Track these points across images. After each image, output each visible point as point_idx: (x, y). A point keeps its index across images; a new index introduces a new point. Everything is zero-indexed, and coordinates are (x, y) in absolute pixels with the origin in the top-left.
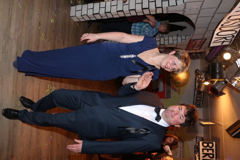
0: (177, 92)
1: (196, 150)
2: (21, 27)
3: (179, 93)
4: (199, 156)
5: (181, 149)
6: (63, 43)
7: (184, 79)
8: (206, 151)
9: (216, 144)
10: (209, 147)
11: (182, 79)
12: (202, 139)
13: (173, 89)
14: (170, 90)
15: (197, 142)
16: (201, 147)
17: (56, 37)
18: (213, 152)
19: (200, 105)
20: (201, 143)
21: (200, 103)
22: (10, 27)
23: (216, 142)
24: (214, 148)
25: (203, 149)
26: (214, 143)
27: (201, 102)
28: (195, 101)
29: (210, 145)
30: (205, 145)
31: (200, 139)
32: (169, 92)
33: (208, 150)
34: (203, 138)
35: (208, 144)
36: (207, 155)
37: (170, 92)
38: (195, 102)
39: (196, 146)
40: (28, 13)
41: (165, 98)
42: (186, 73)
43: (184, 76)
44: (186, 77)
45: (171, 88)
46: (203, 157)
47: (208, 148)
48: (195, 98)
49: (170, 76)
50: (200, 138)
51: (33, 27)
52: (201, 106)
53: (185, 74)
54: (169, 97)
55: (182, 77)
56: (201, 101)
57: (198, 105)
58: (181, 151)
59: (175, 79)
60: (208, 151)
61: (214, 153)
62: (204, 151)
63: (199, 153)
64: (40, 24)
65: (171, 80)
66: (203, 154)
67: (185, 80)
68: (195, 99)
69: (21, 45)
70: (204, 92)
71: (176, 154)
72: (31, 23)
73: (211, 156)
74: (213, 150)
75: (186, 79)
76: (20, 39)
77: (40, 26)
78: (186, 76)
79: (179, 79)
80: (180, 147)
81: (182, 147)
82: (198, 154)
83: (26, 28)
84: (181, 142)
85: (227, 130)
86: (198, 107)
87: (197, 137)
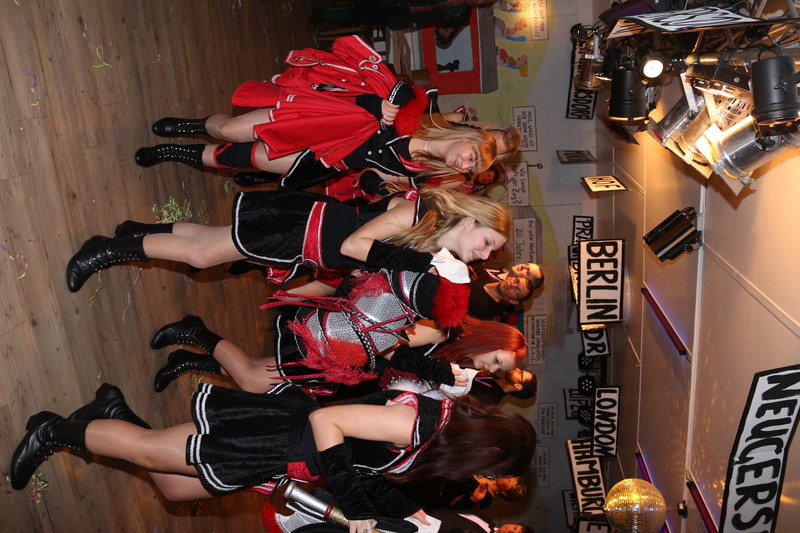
0: (517, 71)
1: (572, 257)
2: (39, 66)
3: (524, 74)
4: (579, 273)
5: (531, 239)
6: (157, 39)
7: (539, 25)
8: (598, 264)
9: (623, 246)
10: (607, 254)
11: (533, 25)
12: (588, 222)
13: (505, 62)
14: (496, 65)
15: (577, 231)
16: (585, 256)
17: (134, 31)
18: (616, 266)
19: (589, 112)
20: (584, 245)
21: (589, 108)
22: (12, 86)
23: (623, 241)
24: (619, 256)
25: (589, 262)
26: (620, 243)
27: (591, 105)
28: (572, 103)
29: (609, 249)
30: (596, 250)
31: (583, 222)
32: (491, 73)
33: (602, 263)
34: (592, 218)
35: (603, 246)
36: (598, 274)
37: (496, 70)
38: (573, 106)
39: (572, 248)
40: (40, 6)
41: (478, 92)
42: (544, 5)
43: (539, 13)
44: (545, 19)
45: (498, 58)
46: (589, 281)
47: (603, 257)
48: (572, 95)
49: (495, 18)
50: (585, 220)
51: (66, 44)
52: (590, 115)
53: (541, 8)
54: (491, 85)
55: (532, 20)
56: (590, 102)
57: (581, 112)
58: (531, 245)
59: (509, 26)
60: (602, 266)
61: (619, 270)
62: (593, 265)
63: (579, 264)
64: (81, 20)
65: (497, 31)
66: (589, 273)
67: (542, 29)
68: (572, 97)
69: (56, 123)
70: (596, 93)
71: (519, 253)
72: (59, 35)
73: (610, 277)
74: (615, 262)
75: (545, 23)
76: (47, 106)
77: (83, 29)
78: (545, 15)
79: (522, 25)
80: (530, 233)
81: (534, 233)
82: (576, 266)
83: (50, 60)
84: (534, 219)
85: (645, 238)
86: (580, 117)
87: (575, 217)
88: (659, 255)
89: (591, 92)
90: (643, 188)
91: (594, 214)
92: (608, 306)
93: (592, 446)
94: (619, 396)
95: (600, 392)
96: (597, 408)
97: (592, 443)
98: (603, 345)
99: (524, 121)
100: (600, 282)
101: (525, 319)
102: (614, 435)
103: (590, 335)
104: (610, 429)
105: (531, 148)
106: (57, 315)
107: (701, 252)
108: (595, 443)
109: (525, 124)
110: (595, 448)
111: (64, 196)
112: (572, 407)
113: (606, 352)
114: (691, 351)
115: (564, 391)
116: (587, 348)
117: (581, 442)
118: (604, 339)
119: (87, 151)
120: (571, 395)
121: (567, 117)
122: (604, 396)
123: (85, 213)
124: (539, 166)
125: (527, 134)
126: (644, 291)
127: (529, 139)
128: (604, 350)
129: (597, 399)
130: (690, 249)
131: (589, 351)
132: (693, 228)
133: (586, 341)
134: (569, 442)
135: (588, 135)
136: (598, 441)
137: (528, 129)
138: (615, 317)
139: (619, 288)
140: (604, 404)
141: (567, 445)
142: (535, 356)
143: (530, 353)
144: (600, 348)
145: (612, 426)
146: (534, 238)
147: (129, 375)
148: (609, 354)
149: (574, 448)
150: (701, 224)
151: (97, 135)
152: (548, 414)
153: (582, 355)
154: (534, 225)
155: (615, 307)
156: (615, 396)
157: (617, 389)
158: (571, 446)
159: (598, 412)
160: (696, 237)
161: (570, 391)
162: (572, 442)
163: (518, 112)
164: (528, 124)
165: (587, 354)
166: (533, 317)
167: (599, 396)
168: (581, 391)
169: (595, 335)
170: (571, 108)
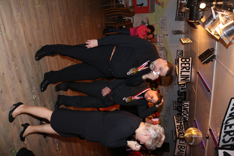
0: (161, 6)
1: (176, 62)
2: (20, 7)
3: (163, 7)
4: (178, 67)
5: (164, 57)
9: (192, 59)
10: (187, 62)
13: (157, 4)
14: (154, 4)
15: (178, 55)
16: (180, 62)
18: (189, 65)
19: (182, 19)
20: (180, 59)
21: (182, 17)
22: (12, 12)
23: (192, 58)
24: (190, 62)
25: (182, 64)
26: (191, 58)
27: (183, 17)
29: (188, 60)
30: (184, 60)
31: (180, 52)
32: (153, 7)
34: (183, 51)
35: (186, 59)
36: (184, 67)
37: (154, 6)
38: (177, 17)
39: (176, 60)
41: (149, 12)
45: (155, 2)
46: (181, 70)
48: (177, 13)
52: (183, 20)
54: (153, 11)
56: (183, 16)
57: (180, 19)
60: (185, 65)
62: (182, 65)
66: (181, 67)
68: (177, 14)
69: (25, 23)
73: (188, 68)
74: (189, 64)
76: (23, 18)
80: (164, 55)
81: (165, 55)
82: (178, 65)
83: (23, 5)
84: (165, 51)
85: (199, 57)
86: (179, 20)
87: (177, 50)
88: (203, 62)
89: (183, 13)
90: (198, 42)
91: (183, 49)
92: (187, 77)
93: (181, 118)
94: (190, 103)
95: (184, 102)
96: (183, 107)
97: (181, 117)
98: (185, 88)
99: (163, 21)
100: (185, 70)
101: (162, 80)
102: (188, 115)
103: (181, 85)
104: (187, 113)
105: (164, 30)
106: (27, 79)
107: (215, 61)
108: (182, 117)
109: (163, 22)
110: (182, 118)
111: (28, 45)
112: (175, 106)
113: (186, 90)
114: (212, 90)
115: (173, 102)
116: (180, 89)
117: (178, 117)
118: (185, 87)
119: (34, 31)
120: (175, 103)
121: (176, 20)
122: (185, 103)
123: (34, 50)
124: (167, 35)
125: (163, 25)
126: (198, 73)
127: (164, 27)
128: (185, 90)
129: (183, 104)
130: (212, 61)
131: (181, 90)
132: (213, 54)
133: (180, 87)
134: (174, 116)
135: (182, 26)
136: (183, 116)
137: (164, 24)
138: (189, 80)
139: (190, 72)
140: (185, 106)
141: (174, 117)
142: (165, 91)
143: (163, 90)
144: (184, 89)
145: (187, 112)
146: (165, 56)
147: (47, 96)
148: (187, 91)
149: (176, 118)
150: (216, 53)
151: (37, 27)
152: (168, 108)
153: (179, 91)
154: (165, 53)
155: (189, 77)
156: (188, 104)
157: (189, 101)
158: (175, 118)
159: (183, 108)
160: (214, 57)
161: (175, 102)
162: (175, 117)
163: (161, 19)
164: (164, 23)
165: (180, 91)
166: (164, 80)
167: (184, 103)
168: (178, 102)
169: (183, 85)
170: (177, 18)
